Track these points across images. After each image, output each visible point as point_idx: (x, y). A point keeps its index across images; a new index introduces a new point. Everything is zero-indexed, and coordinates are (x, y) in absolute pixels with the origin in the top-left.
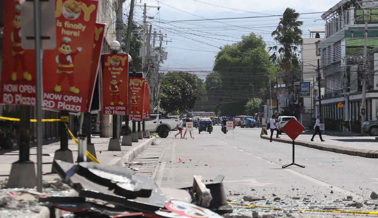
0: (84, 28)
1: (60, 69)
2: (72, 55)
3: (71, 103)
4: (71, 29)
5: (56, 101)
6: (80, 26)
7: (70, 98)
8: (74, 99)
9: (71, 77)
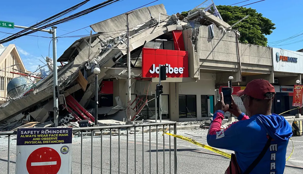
0: (301, 91)
1: (296, 99)
2: (299, 96)
3: (299, 105)
4: (298, 91)
5: (296, 105)
6: (300, 90)
7: (298, 104)
8: (299, 104)
9: (298, 100)
